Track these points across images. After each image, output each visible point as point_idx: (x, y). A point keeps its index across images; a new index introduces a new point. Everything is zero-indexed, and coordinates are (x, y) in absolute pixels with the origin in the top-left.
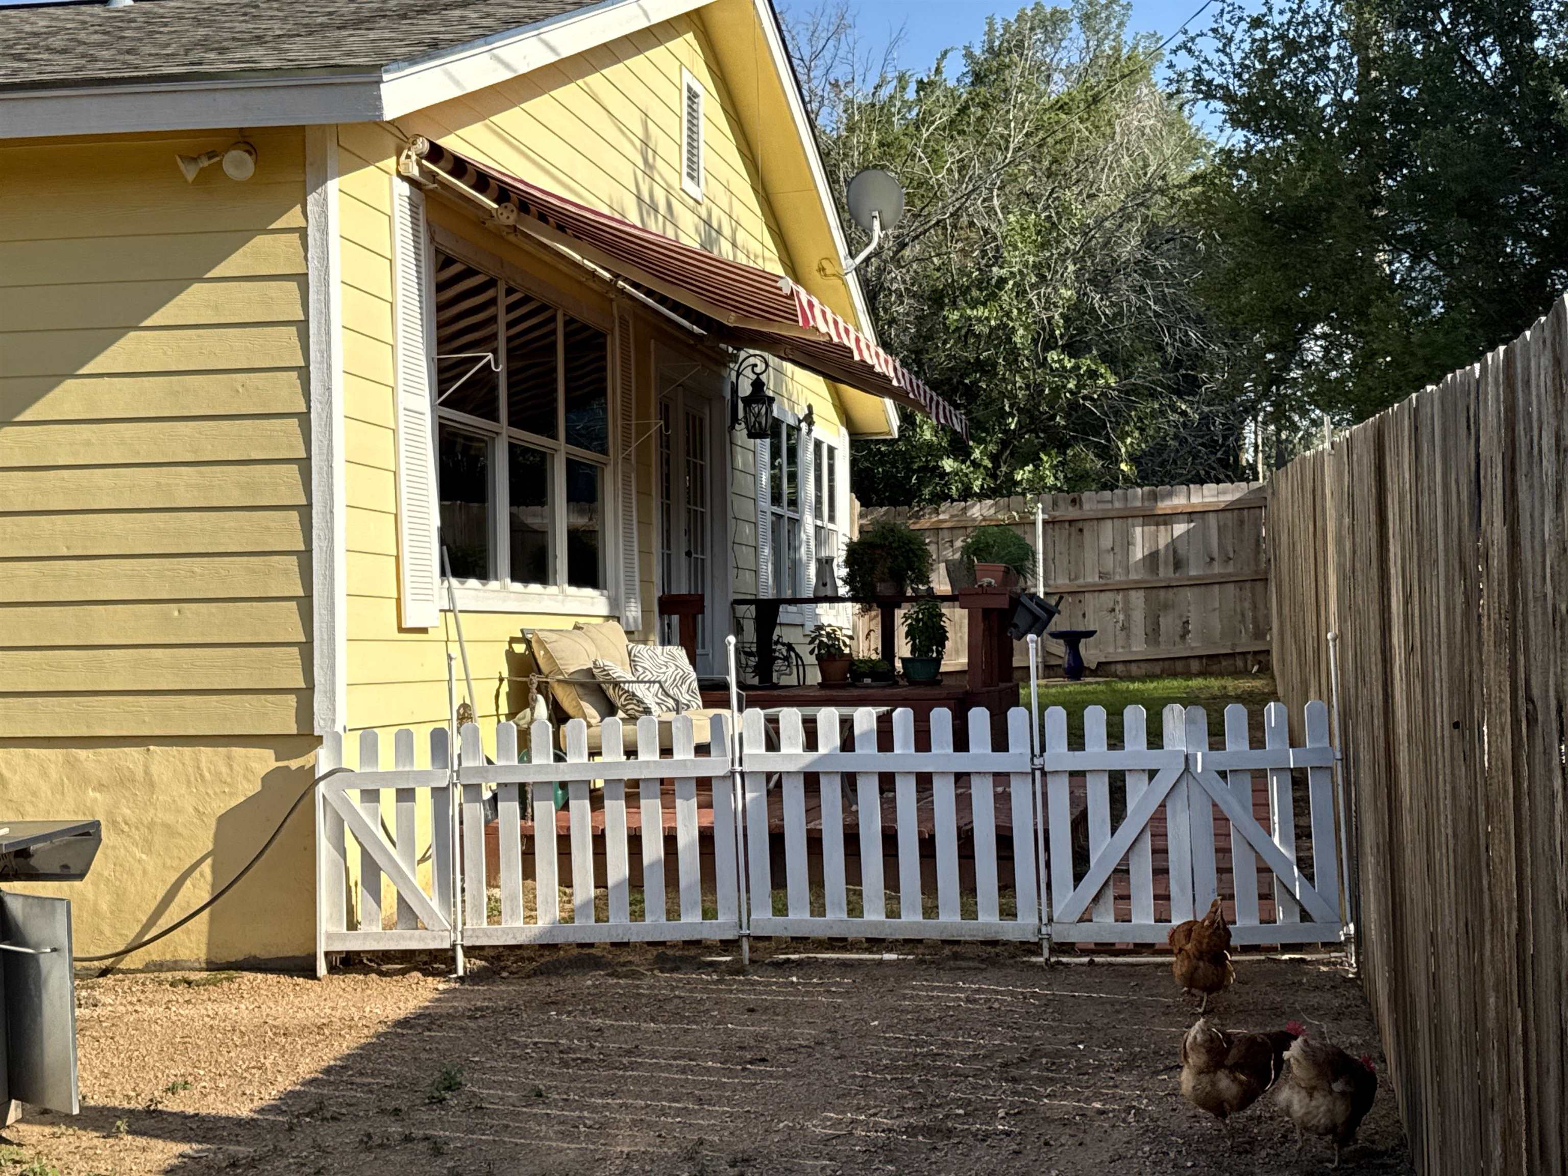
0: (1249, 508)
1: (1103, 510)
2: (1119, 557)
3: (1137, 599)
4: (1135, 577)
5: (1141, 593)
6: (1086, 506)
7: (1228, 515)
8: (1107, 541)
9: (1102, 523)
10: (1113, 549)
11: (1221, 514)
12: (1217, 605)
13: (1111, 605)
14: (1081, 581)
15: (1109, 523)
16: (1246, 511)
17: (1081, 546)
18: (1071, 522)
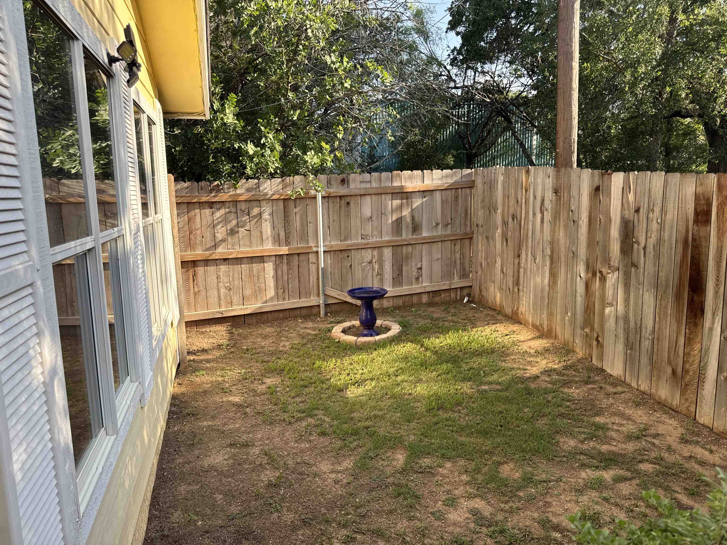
0: (462, 188)
1: (366, 189)
2: (375, 224)
3: (388, 253)
4: (387, 239)
5: (390, 249)
6: (352, 186)
7: (449, 192)
8: (367, 211)
9: (363, 198)
10: (371, 218)
11: (443, 192)
12: (440, 256)
13: (370, 258)
14: (349, 242)
15: (368, 198)
16: (460, 190)
17: (348, 215)
18: (341, 197)
